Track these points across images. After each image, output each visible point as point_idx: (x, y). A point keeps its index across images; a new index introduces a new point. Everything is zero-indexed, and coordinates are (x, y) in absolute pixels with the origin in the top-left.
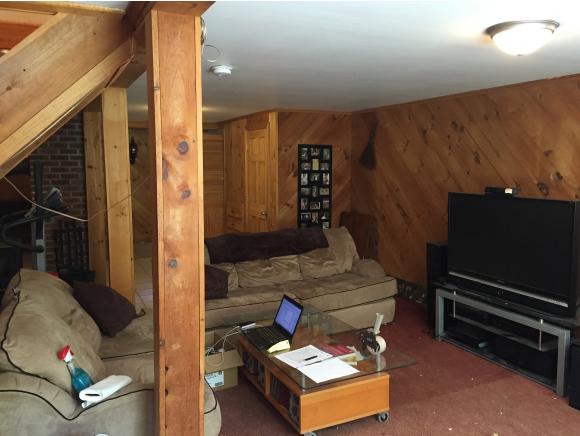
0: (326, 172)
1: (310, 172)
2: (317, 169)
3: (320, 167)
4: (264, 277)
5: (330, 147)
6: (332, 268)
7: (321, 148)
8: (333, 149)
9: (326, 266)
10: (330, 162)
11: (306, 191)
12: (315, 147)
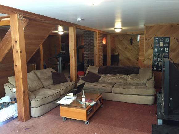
0: (167, 47)
1: (159, 47)
2: (162, 46)
3: (164, 45)
4: (112, 80)
5: (169, 38)
6: (137, 81)
7: (164, 38)
8: (171, 38)
9: (135, 80)
10: (169, 43)
11: (157, 54)
12: (161, 38)
